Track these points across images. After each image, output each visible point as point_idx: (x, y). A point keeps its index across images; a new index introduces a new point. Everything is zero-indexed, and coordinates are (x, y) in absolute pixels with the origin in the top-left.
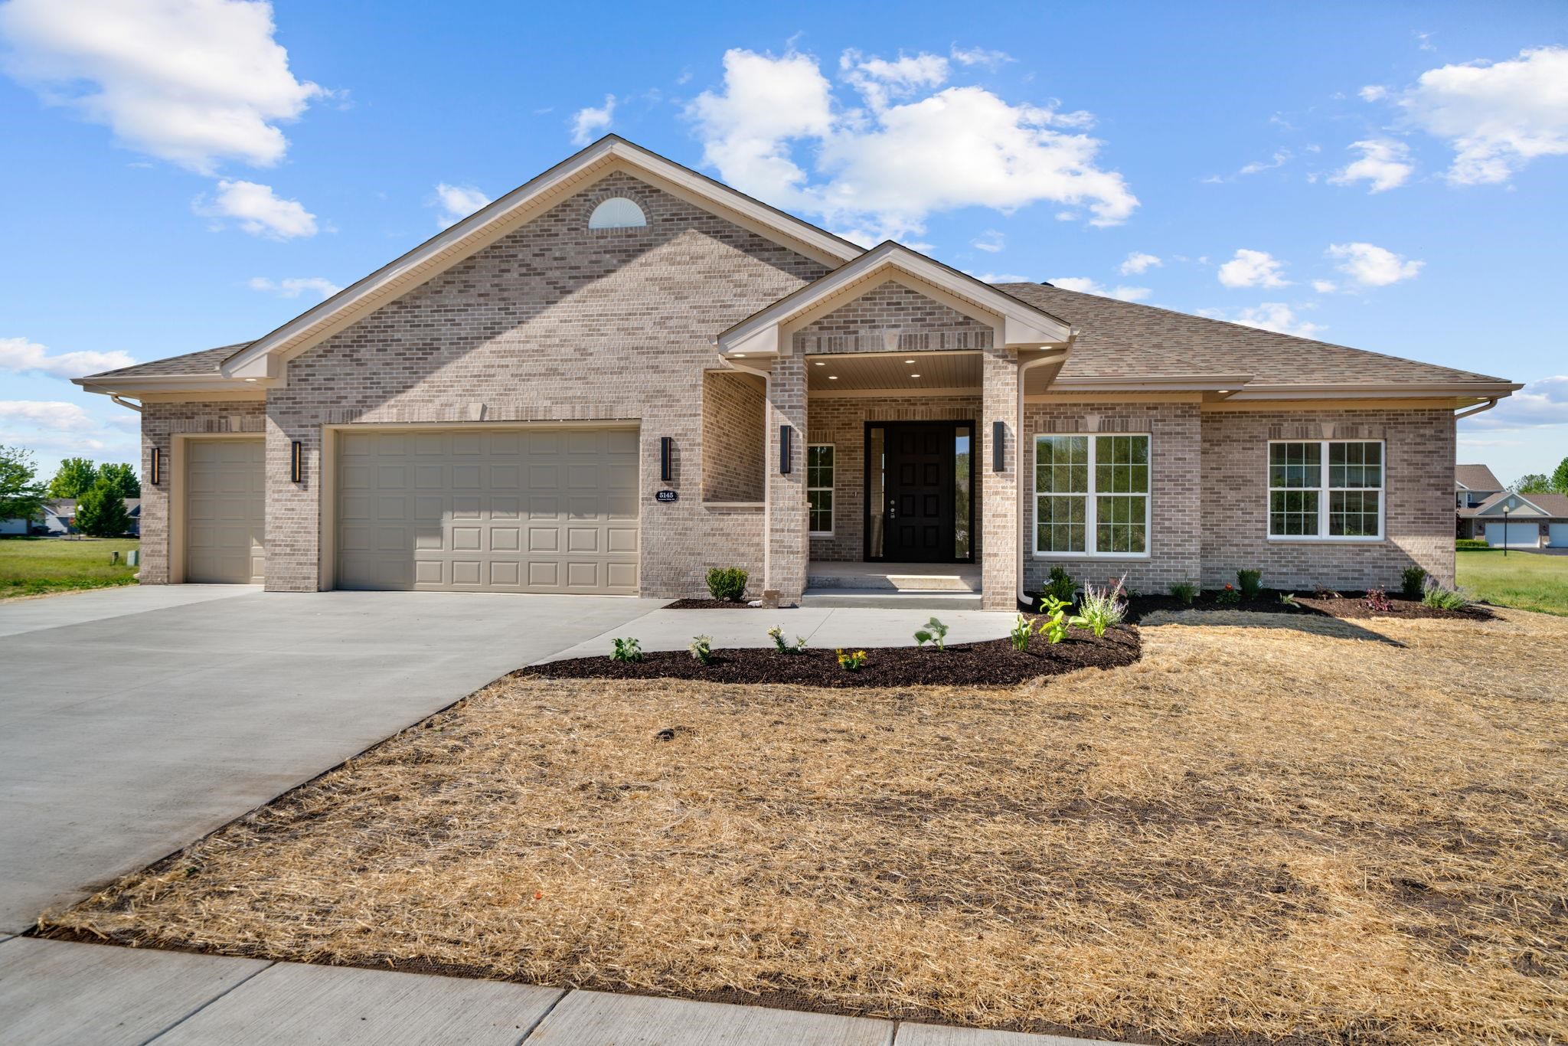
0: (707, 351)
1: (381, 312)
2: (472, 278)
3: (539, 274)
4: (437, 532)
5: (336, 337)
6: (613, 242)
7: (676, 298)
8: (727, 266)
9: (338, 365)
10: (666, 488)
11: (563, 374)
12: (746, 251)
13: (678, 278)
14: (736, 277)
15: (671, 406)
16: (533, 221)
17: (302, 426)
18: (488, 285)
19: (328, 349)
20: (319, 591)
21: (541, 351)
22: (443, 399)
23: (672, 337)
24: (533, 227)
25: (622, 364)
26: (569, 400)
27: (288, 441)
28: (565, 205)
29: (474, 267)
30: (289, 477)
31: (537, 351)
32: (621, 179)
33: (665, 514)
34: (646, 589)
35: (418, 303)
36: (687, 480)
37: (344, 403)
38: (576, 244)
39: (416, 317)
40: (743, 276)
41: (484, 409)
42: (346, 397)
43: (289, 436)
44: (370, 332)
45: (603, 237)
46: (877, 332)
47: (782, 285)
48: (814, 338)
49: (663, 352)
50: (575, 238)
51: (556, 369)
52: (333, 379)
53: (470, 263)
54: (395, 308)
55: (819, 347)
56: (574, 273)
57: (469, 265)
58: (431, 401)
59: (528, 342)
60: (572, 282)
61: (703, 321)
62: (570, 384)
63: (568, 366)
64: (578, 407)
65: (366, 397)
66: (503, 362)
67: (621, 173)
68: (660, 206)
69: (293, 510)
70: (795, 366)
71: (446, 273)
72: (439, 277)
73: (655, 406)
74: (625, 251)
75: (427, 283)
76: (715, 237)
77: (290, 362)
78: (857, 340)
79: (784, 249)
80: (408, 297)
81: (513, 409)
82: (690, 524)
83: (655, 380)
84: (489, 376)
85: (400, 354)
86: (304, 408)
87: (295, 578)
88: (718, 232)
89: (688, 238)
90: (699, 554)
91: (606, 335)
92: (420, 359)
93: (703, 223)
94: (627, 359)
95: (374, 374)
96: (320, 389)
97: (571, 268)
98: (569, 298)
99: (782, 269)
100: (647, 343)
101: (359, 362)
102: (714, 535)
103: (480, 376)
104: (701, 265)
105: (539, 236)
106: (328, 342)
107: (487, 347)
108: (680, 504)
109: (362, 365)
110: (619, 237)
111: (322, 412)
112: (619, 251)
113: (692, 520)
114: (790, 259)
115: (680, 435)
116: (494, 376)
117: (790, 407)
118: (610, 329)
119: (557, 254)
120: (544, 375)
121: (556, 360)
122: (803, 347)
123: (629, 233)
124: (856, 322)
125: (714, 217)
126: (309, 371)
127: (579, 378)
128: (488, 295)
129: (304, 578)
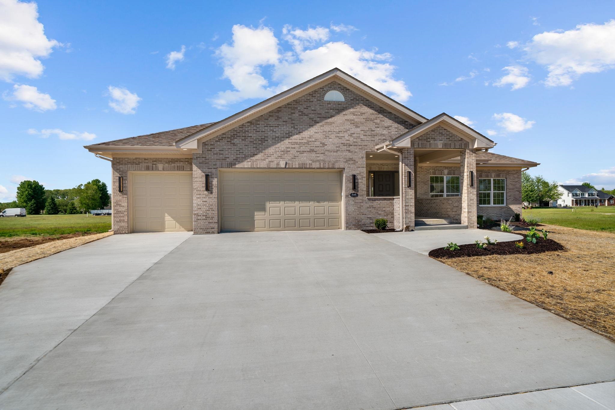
0: (366, 146)
1: (243, 125)
2: (280, 114)
3: (306, 115)
4: (263, 209)
5: (224, 134)
6: (333, 106)
7: (356, 127)
8: (373, 117)
9: (225, 145)
10: (354, 192)
11: (316, 152)
12: (379, 113)
13: (356, 120)
14: (376, 121)
15: (355, 164)
16: (303, 96)
17: (209, 169)
18: (287, 118)
19: (221, 138)
20: (218, 233)
21: (308, 143)
22: (270, 159)
23: (355, 140)
24: (303, 98)
25: (338, 149)
26: (318, 161)
27: (204, 174)
28: (315, 91)
29: (281, 111)
30: (204, 189)
31: (306, 143)
32: (335, 84)
33: (354, 201)
34: (347, 227)
35: (258, 123)
36: (361, 189)
37: (228, 160)
38: (320, 105)
39: (258, 128)
40: (378, 121)
41: (286, 163)
42: (229, 158)
43: (204, 172)
44: (238, 133)
45: (329, 104)
46: (436, 142)
47: (391, 125)
48: (417, 143)
49: (352, 145)
50: (320, 103)
51: (313, 150)
52: (223, 150)
53: (279, 109)
54: (249, 124)
55: (419, 146)
56: (319, 116)
57: (279, 110)
58: (265, 160)
59: (303, 140)
60: (318, 119)
61: (365, 135)
62: (318, 155)
63: (318, 149)
64: (322, 164)
65: (237, 158)
66: (293, 146)
67: (335, 82)
68: (350, 95)
69: (206, 201)
70: (411, 152)
71: (269, 112)
72: (267, 114)
73: (349, 164)
74: (338, 109)
75: (262, 116)
76: (368, 107)
77: (203, 143)
78: (430, 144)
79: (391, 113)
80: (254, 120)
81: (297, 164)
82: (362, 204)
83: (349, 155)
84: (288, 151)
85: (252, 142)
86: (210, 161)
87: (208, 228)
88: (369, 105)
89: (359, 106)
90: (365, 214)
91: (331, 138)
92: (260, 144)
93: (364, 102)
94: (339, 147)
95: (241, 149)
96: (217, 154)
97: (318, 114)
98: (318, 125)
99: (391, 120)
100: (346, 142)
101: (234, 144)
102: (370, 208)
103: (284, 151)
104: (364, 116)
105: (306, 101)
106: (220, 135)
107: (287, 141)
108: (359, 197)
109: (235, 145)
110: (335, 104)
111: (218, 163)
112: (335, 109)
113: (363, 203)
114: (393, 116)
115: (358, 174)
116: (289, 151)
117: (410, 165)
118: (333, 136)
119: (313, 109)
120: (309, 152)
121: (313, 146)
122: (414, 146)
123: (339, 103)
124: (430, 138)
125: (368, 100)
126: (212, 147)
127: (322, 153)
128: (287, 122)
129: (212, 228)
